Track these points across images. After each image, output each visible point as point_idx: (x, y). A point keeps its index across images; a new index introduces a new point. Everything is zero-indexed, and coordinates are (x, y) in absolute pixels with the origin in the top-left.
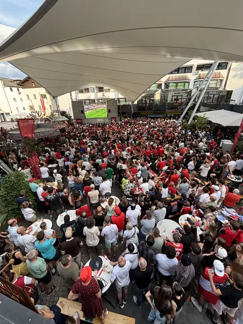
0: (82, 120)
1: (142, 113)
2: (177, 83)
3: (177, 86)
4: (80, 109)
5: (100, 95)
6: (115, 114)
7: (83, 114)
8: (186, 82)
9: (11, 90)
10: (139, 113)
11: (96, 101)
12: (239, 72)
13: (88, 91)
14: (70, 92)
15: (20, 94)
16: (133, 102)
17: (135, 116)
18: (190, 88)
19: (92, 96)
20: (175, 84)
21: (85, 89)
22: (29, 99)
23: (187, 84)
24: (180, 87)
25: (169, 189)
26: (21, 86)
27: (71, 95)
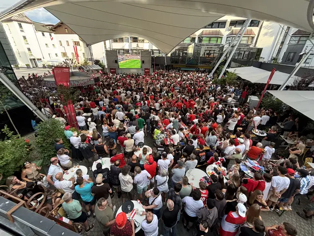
0: (115, 69)
1: (175, 65)
2: (210, 38)
3: (210, 40)
4: (114, 59)
5: (134, 45)
6: (148, 65)
7: (116, 64)
8: (219, 37)
9: (43, 35)
10: (172, 65)
11: (130, 52)
12: (270, 31)
13: (123, 41)
14: (105, 41)
15: (52, 39)
16: (167, 55)
17: (168, 68)
18: (222, 43)
19: (126, 45)
20: (208, 39)
21: (120, 39)
22: (61, 45)
23: (219, 39)
24: (213, 42)
25: (199, 141)
26: (53, 31)
27: (105, 44)
